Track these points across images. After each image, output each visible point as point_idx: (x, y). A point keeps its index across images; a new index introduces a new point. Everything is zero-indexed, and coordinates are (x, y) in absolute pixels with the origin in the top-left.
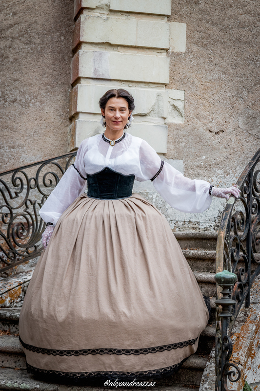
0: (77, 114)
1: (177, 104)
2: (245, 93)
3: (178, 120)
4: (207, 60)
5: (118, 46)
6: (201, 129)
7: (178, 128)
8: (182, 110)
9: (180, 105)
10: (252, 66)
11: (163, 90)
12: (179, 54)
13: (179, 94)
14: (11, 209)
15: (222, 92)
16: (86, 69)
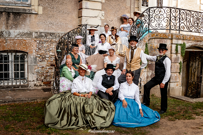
0: (82, 16)
1: (103, 14)
2: (117, 12)
3: (103, 18)
4: (109, 4)
5: (91, 1)
6: (108, 20)
7: (103, 20)
8: (104, 16)
9: (103, 15)
10: (119, 6)
11: (100, 11)
12: (103, 3)
13: (103, 12)
14: (73, 39)
15: (112, 12)
16: (84, 6)
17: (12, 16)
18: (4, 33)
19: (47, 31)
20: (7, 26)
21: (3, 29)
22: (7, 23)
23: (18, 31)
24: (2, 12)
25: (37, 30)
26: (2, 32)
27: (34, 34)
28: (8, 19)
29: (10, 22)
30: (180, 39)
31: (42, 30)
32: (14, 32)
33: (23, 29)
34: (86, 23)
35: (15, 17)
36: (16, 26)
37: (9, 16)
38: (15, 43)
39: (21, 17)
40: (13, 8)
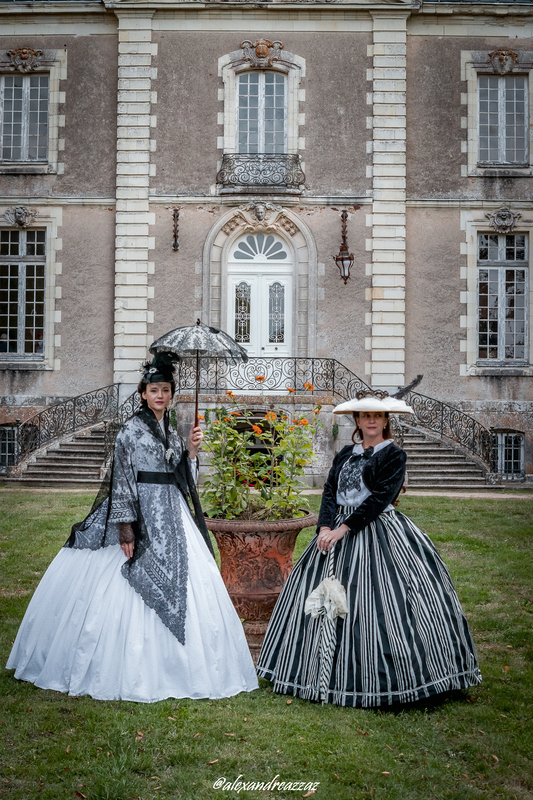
0: (114, 371)
5: (128, 346)
16: (116, 356)
17: (18, 375)
18: (7, 399)
19: (67, 395)
20: (12, 390)
21: (7, 393)
22: (12, 385)
23: (25, 396)
24: (4, 371)
25: (52, 394)
26: (4, 398)
27: (47, 399)
28: (12, 380)
29: (16, 384)
30: (212, 402)
31: (59, 394)
32: (21, 398)
33: (34, 392)
34: (120, 381)
35: (22, 377)
36: (24, 389)
37: (14, 376)
38: (21, 413)
39: (31, 376)
40: (19, 365)
